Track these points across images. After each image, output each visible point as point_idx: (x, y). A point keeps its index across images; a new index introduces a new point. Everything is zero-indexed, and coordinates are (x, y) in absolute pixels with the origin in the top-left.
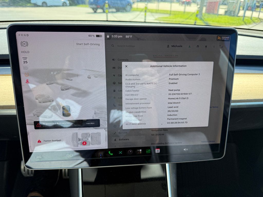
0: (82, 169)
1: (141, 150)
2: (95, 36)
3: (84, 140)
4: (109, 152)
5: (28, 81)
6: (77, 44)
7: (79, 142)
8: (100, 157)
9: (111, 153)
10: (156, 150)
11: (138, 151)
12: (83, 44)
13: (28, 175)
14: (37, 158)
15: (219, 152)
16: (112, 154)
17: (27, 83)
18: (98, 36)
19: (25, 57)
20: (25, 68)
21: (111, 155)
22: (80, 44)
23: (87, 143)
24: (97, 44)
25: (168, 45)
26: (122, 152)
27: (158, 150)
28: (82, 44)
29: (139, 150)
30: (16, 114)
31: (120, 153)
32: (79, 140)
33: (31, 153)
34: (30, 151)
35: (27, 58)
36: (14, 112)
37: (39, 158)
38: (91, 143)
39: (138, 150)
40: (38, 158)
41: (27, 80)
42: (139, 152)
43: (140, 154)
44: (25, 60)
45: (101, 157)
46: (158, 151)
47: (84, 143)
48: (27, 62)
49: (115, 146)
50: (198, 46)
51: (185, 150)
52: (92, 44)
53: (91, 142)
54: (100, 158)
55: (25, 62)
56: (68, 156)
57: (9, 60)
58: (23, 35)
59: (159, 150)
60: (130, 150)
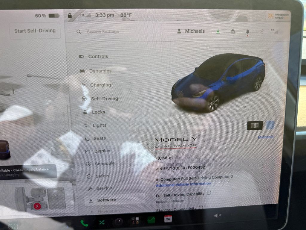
1: (137, 219)
2: (48, 16)
3: (37, 200)
4: (82, 222)
6: (16, 31)
7: (28, 204)
9: (85, 223)
10: (166, 218)
11: (133, 221)
12: (27, 31)
15: (277, 219)
16: (87, 225)
18: (51, 16)
21: (85, 227)
22: (21, 31)
23: (42, 207)
24: (50, 31)
25: (179, 30)
26: (103, 221)
27: (168, 217)
28: (25, 30)
29: (135, 219)
31: (102, 222)
32: (28, 200)
38: (48, 206)
39: (133, 219)
42: (135, 221)
43: (137, 224)
46: (169, 219)
47: (37, 206)
49: (92, 212)
50: (233, 30)
51: (216, 216)
53: (48, 204)
56: (10, 228)
59: (171, 218)
60: (118, 219)
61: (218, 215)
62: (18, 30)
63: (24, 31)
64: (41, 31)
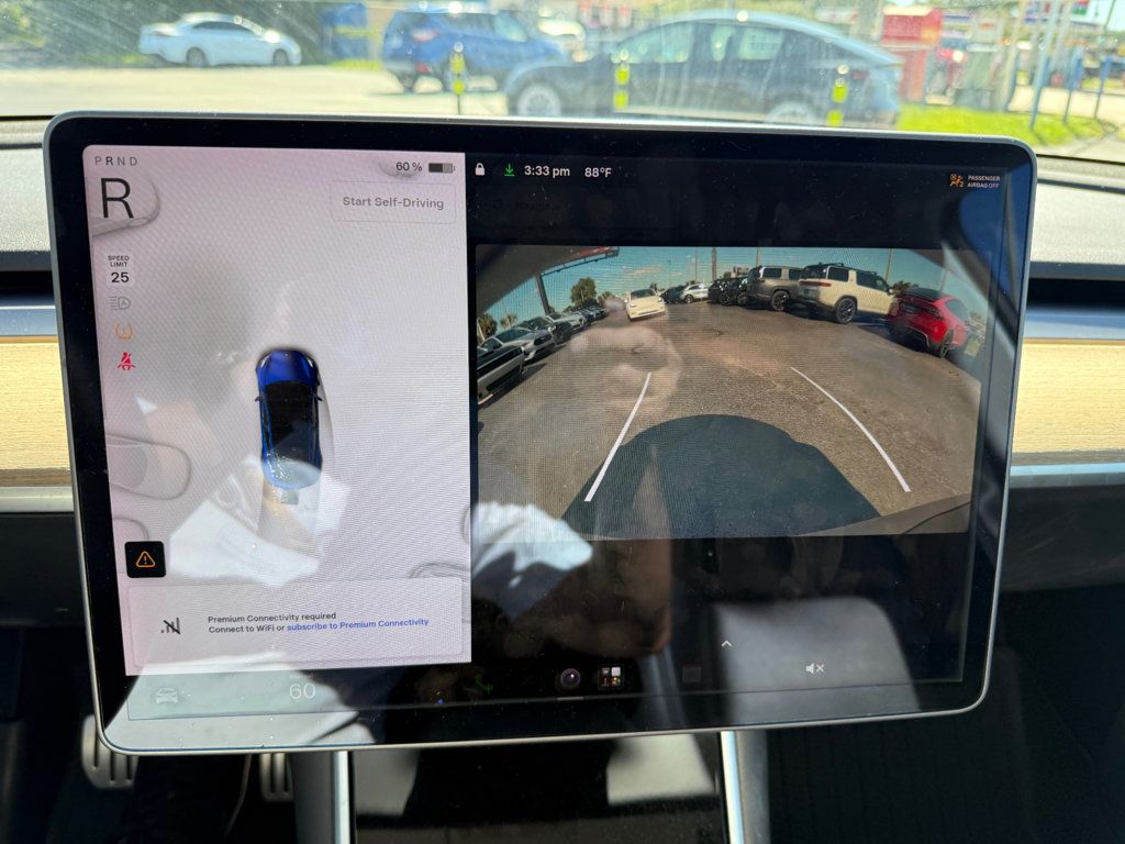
0: (350, 754)
1: (616, 671)
2: (426, 168)
4: (479, 678)
5: (128, 361)
6: (347, 200)
8: (436, 699)
9: (485, 681)
10: (685, 670)
11: (605, 676)
12: (373, 202)
13: (112, 783)
14: (158, 701)
15: (961, 680)
16: (489, 687)
17: (126, 368)
18: (435, 168)
19: (121, 254)
20: (120, 303)
21: (485, 692)
22: (360, 202)
24: (430, 204)
27: (691, 669)
28: (369, 200)
29: (610, 671)
30: (71, 508)
33: (133, 679)
34: (129, 672)
35: (127, 258)
36: (63, 498)
37: (169, 703)
39: (606, 672)
40: (162, 703)
41: (125, 354)
42: (610, 677)
43: (611, 687)
44: (119, 270)
45: (441, 701)
46: (693, 674)
48: (125, 279)
51: (810, 669)
52: (407, 203)
54: (436, 705)
55: (119, 279)
56: (294, 693)
57: (49, 274)
58: (115, 161)
59: (698, 670)
60: (569, 670)
61: (816, 668)
62: (353, 199)
63: (366, 203)
64: (407, 202)
